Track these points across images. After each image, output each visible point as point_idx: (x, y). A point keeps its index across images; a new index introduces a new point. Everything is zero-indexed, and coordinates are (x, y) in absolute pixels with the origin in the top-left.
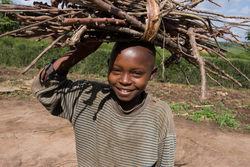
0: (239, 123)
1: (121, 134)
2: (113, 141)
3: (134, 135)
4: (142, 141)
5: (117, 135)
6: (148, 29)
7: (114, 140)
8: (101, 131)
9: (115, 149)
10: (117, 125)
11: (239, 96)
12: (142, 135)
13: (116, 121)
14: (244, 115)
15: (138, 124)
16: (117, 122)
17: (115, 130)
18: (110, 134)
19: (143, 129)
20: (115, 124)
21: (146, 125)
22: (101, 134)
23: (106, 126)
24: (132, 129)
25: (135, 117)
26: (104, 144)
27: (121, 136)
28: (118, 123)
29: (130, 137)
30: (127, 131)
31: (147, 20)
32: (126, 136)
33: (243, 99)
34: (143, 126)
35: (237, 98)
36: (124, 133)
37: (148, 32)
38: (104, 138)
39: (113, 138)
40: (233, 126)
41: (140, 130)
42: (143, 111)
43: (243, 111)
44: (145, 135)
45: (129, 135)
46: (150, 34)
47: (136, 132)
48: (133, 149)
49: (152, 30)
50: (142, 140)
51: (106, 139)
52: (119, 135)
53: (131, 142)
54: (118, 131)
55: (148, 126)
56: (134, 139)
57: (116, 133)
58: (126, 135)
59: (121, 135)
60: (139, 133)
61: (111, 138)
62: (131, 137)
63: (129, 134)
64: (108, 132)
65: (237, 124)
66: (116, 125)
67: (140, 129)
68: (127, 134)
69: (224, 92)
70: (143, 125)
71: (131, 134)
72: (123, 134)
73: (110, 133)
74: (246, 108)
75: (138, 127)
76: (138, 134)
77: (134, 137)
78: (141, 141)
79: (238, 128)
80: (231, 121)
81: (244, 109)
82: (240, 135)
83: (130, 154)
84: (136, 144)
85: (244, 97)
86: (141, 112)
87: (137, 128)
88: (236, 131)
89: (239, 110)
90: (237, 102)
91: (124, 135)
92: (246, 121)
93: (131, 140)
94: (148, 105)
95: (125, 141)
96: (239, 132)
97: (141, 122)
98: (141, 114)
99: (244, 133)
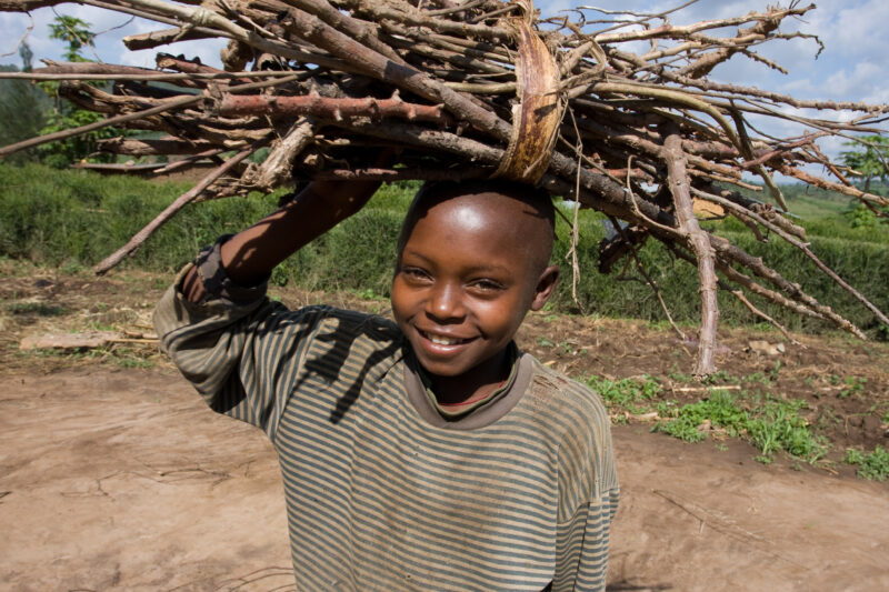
0: (823, 444)
1: (432, 486)
2: (403, 510)
3: (474, 492)
4: (501, 516)
5: (419, 490)
6: (522, 137)
7: (407, 507)
8: (367, 477)
9: (409, 539)
10: (420, 455)
11: (822, 356)
12: (502, 493)
13: (416, 445)
14: (839, 417)
15: (488, 458)
16: (421, 447)
17: (412, 474)
18: (396, 488)
19: (504, 474)
20: (414, 453)
21: (517, 463)
24: (469, 473)
25: (479, 433)
26: (375, 518)
27: (431, 495)
28: (422, 452)
29: (458, 498)
30: (450, 478)
31: (516, 109)
32: (445, 495)
33: (836, 366)
34: (506, 465)
35: (816, 362)
36: (441, 485)
37: (522, 146)
38: (377, 500)
39: (405, 501)
40: (804, 452)
41: (494, 477)
42: (508, 412)
43: (836, 402)
44: (511, 495)
45: (456, 493)
46: (527, 153)
47: (482, 484)
48: (469, 540)
49: (535, 140)
50: (499, 511)
51: (382, 503)
52: (423, 492)
53: (463, 517)
54: (421, 478)
55: (525, 465)
56: (474, 506)
57: (414, 484)
58: (445, 490)
59: (429, 490)
60: (490, 486)
61: (399, 499)
62: (464, 499)
63: (457, 489)
64: (389, 480)
65: (818, 445)
66: (416, 457)
67: (496, 473)
68: (450, 487)
69: (773, 342)
70: (507, 460)
71: (463, 490)
72: (437, 487)
73: (394, 482)
74: (844, 394)
75: (489, 467)
76: (487, 490)
77: (473, 501)
78: (495, 515)
79: (819, 459)
80: (799, 436)
81: (838, 396)
82: (828, 481)
83: (459, 554)
85: (838, 360)
86: (501, 417)
87: (484, 471)
88: (815, 470)
89: (822, 400)
90: (816, 376)
91: (439, 493)
92: (845, 436)
93: (462, 508)
94: (527, 392)
95: (444, 512)
96: (825, 472)
97: (500, 450)
98: (500, 423)
99: (842, 475)
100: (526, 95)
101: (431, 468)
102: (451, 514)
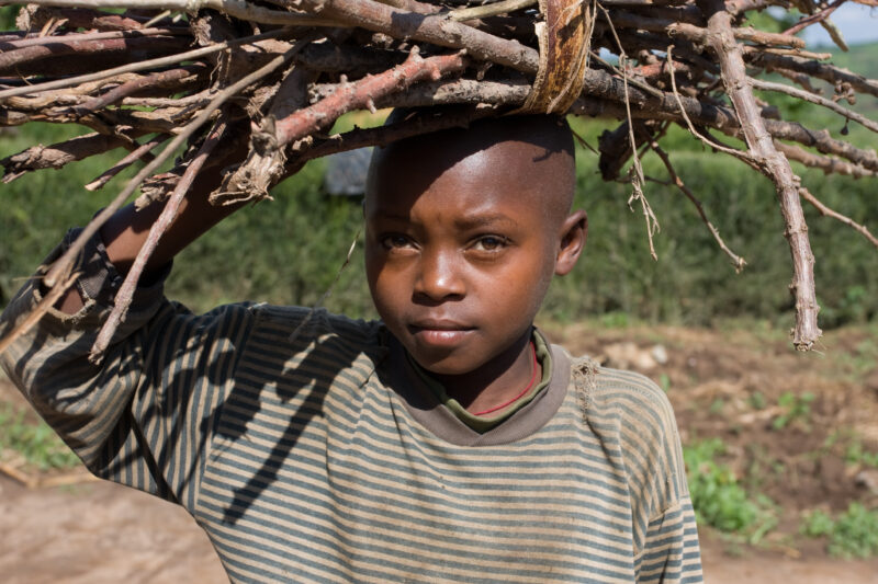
0: (764, 508)
1: (476, 526)
2: (434, 568)
3: (536, 524)
5: (457, 534)
6: (551, 64)
7: (441, 562)
8: (368, 534)
10: (448, 488)
11: (727, 363)
12: (571, 521)
13: (439, 475)
14: (780, 462)
15: (543, 477)
16: (446, 477)
18: (418, 539)
20: (440, 485)
21: (580, 478)
22: (371, 548)
23: (392, 502)
24: (525, 500)
25: (525, 444)
27: (477, 537)
28: (448, 483)
29: (516, 535)
30: (499, 510)
31: (540, 29)
32: (497, 534)
33: (755, 378)
34: (567, 483)
35: (719, 372)
36: (489, 522)
37: (551, 75)
38: (389, 564)
39: (435, 555)
40: (740, 524)
41: (557, 501)
42: (554, 414)
43: (768, 438)
44: (581, 523)
45: (512, 529)
46: (557, 83)
47: (544, 513)
50: (570, 546)
51: (398, 566)
52: (465, 536)
53: (526, 561)
54: (458, 517)
55: (589, 481)
56: (540, 543)
57: (448, 527)
58: (496, 528)
59: (474, 532)
60: (554, 513)
61: (427, 554)
62: (525, 536)
63: (512, 523)
64: (407, 531)
65: (759, 512)
66: (442, 490)
67: (558, 495)
68: (502, 523)
69: (644, 345)
70: (568, 476)
71: (521, 524)
72: (483, 527)
73: (414, 532)
74: (779, 423)
75: (547, 488)
76: (551, 519)
77: (537, 536)
78: (566, 552)
79: (766, 533)
80: (730, 498)
81: (769, 428)
82: (788, 567)
84: (546, 569)
85: (753, 366)
86: (547, 421)
87: (542, 494)
88: (763, 553)
89: (745, 438)
90: (727, 398)
91: (487, 533)
92: (794, 493)
93: (523, 548)
95: (499, 558)
96: (777, 554)
97: (555, 464)
98: (549, 429)
99: (805, 556)
100: (551, 9)
101: (467, 503)
102: (510, 560)
